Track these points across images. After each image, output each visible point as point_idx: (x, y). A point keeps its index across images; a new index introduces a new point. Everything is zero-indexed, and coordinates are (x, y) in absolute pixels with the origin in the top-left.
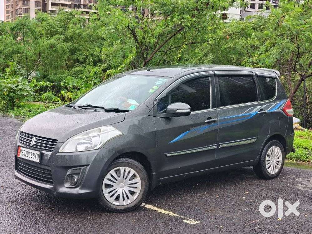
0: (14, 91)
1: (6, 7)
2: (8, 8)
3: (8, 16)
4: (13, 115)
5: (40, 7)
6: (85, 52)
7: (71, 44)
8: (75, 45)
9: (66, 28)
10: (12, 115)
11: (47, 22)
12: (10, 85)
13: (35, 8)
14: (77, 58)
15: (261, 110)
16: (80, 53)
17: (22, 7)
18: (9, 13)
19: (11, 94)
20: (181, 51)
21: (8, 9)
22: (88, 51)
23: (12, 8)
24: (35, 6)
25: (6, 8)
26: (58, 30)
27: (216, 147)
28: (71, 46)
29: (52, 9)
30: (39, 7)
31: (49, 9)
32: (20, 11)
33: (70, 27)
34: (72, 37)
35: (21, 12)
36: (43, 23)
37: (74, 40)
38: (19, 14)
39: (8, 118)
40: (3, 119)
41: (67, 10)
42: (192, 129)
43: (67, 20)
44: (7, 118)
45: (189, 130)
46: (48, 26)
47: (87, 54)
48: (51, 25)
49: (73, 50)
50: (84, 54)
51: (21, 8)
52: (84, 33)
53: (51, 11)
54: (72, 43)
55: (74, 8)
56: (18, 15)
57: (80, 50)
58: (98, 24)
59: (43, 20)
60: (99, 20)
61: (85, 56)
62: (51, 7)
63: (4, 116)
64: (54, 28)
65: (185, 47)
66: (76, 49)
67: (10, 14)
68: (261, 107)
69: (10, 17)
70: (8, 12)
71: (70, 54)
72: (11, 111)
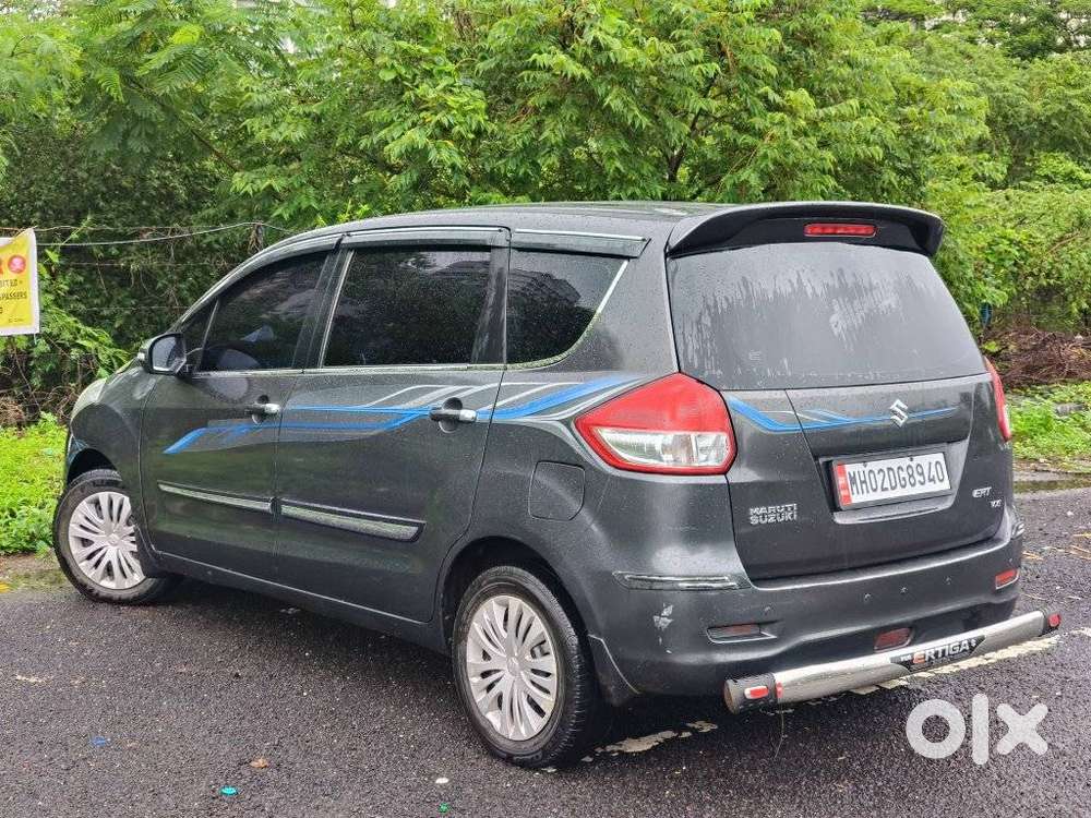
15: (455, 403)
27: (267, 507)
42: (215, 426)
45: (205, 426)
68: (459, 391)
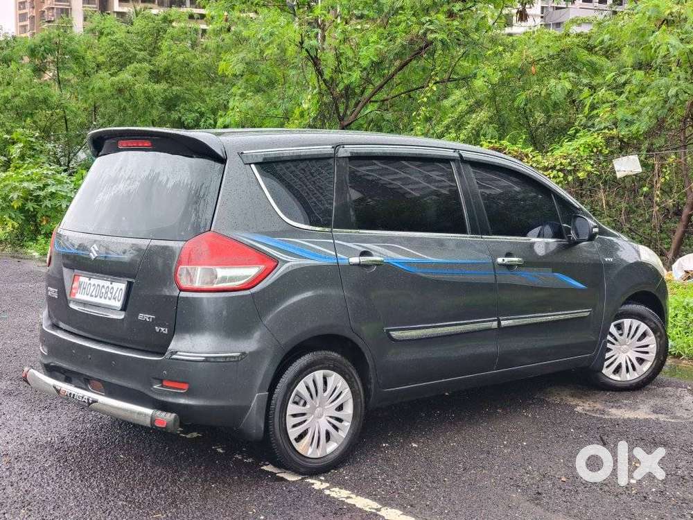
0: (37, 200)
1: (20, 7)
2: (24, 8)
3: (24, 27)
4: (36, 254)
5: (95, 4)
6: (198, 105)
7: (166, 87)
8: (174, 88)
9: (154, 50)
10: (34, 254)
11: (112, 38)
12: (25, 184)
13: (83, 7)
14: (180, 118)
16: (187, 107)
17: (55, 5)
18: (25, 20)
19: (30, 206)
20: (425, 99)
21: (24, 11)
22: (204, 101)
23: (33, 8)
24: (83, 3)
25: (20, 9)
26: (136, 54)
28: (165, 91)
29: (121, 10)
30: (92, 4)
31: (115, 10)
32: (49, 15)
33: (163, 48)
34: (167, 71)
35: (53, 16)
36: (103, 38)
37: (174, 77)
38: (49, 22)
39: (25, 261)
40: (13, 265)
41: (154, 11)
43: (158, 33)
44: (22, 261)
46: (115, 47)
47: (203, 109)
48: (121, 45)
49: (171, 99)
50: (196, 108)
51: (53, 8)
52: (197, 62)
53: (118, 13)
54: (167, 85)
55: (171, 7)
56: (46, 24)
57: (186, 101)
58: (227, 41)
59: (102, 33)
60: (229, 30)
61: (198, 115)
62: (119, 6)
63: (14, 257)
64: (126, 50)
65: (435, 88)
66: (177, 97)
67: (28, 22)
69: (28, 28)
70: (22, 17)
71: (163, 110)
72: (31, 243)
